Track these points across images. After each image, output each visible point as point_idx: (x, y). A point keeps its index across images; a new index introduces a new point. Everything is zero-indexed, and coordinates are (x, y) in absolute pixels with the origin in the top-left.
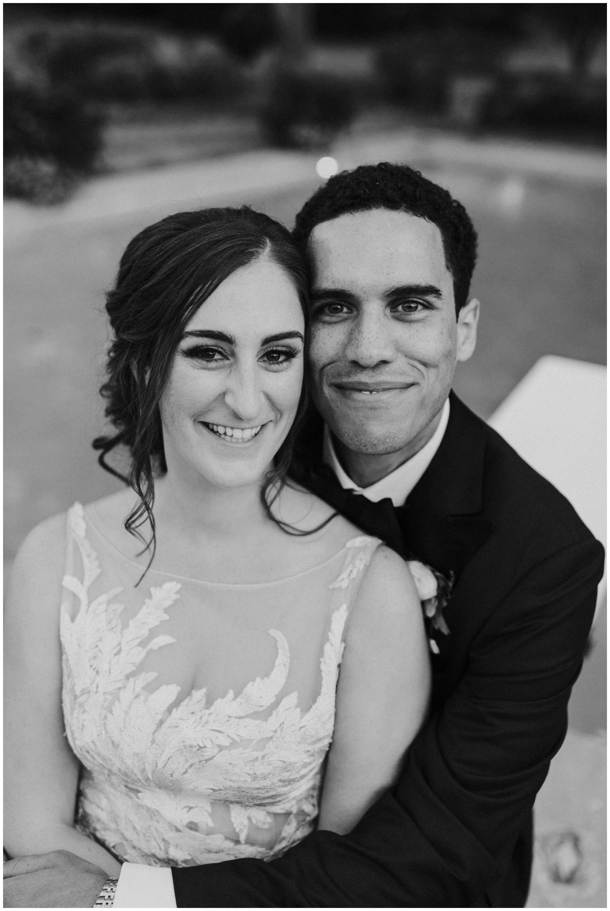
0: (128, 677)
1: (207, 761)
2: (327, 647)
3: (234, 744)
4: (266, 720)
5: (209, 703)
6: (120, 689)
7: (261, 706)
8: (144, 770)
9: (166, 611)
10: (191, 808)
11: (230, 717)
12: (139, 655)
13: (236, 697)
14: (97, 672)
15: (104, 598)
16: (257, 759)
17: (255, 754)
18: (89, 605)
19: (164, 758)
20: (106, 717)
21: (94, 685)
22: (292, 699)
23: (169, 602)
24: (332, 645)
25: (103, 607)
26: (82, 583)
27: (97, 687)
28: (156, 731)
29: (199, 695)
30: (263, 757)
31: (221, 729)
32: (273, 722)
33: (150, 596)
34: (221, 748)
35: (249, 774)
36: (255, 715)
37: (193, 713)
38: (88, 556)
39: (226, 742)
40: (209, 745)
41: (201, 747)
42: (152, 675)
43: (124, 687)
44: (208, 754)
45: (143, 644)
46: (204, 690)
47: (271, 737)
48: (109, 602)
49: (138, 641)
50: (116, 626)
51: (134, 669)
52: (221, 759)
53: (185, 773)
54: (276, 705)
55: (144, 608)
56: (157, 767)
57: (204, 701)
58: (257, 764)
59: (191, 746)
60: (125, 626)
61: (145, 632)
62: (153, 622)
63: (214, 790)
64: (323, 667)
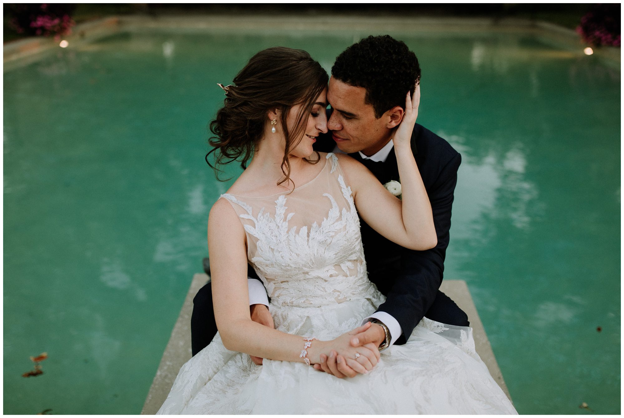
0: (288, 232)
1: (330, 244)
2: (343, 190)
3: (336, 233)
4: (342, 220)
5: (320, 225)
6: (288, 237)
7: (337, 216)
8: (311, 260)
9: (285, 206)
10: (328, 271)
11: (329, 225)
12: (286, 224)
13: (327, 219)
14: (276, 236)
15: (260, 215)
16: (346, 234)
17: (344, 232)
18: (257, 220)
19: (316, 250)
20: (289, 248)
21: (278, 241)
22: (344, 210)
23: (284, 202)
24: (344, 188)
25: (262, 217)
26: (249, 215)
27: (280, 241)
28: (308, 243)
29: (315, 225)
30: (347, 232)
31: (329, 231)
32: (344, 219)
33: (276, 204)
34: (332, 237)
35: (345, 240)
36: (337, 221)
37: (316, 231)
38: (244, 205)
39: (333, 234)
40: (327, 238)
41: (326, 240)
42: (295, 228)
43: (289, 236)
44: (329, 241)
45: (285, 219)
46: (315, 222)
47: (346, 225)
48: (263, 215)
49: (282, 220)
50: (271, 220)
51: (287, 229)
52: (334, 241)
53: (324, 253)
54: (341, 214)
55: (276, 209)
56: (315, 255)
57: (318, 226)
58: (347, 235)
59: (322, 242)
60: (274, 218)
61: (283, 216)
62: (284, 212)
63: (336, 254)
64: (345, 197)
